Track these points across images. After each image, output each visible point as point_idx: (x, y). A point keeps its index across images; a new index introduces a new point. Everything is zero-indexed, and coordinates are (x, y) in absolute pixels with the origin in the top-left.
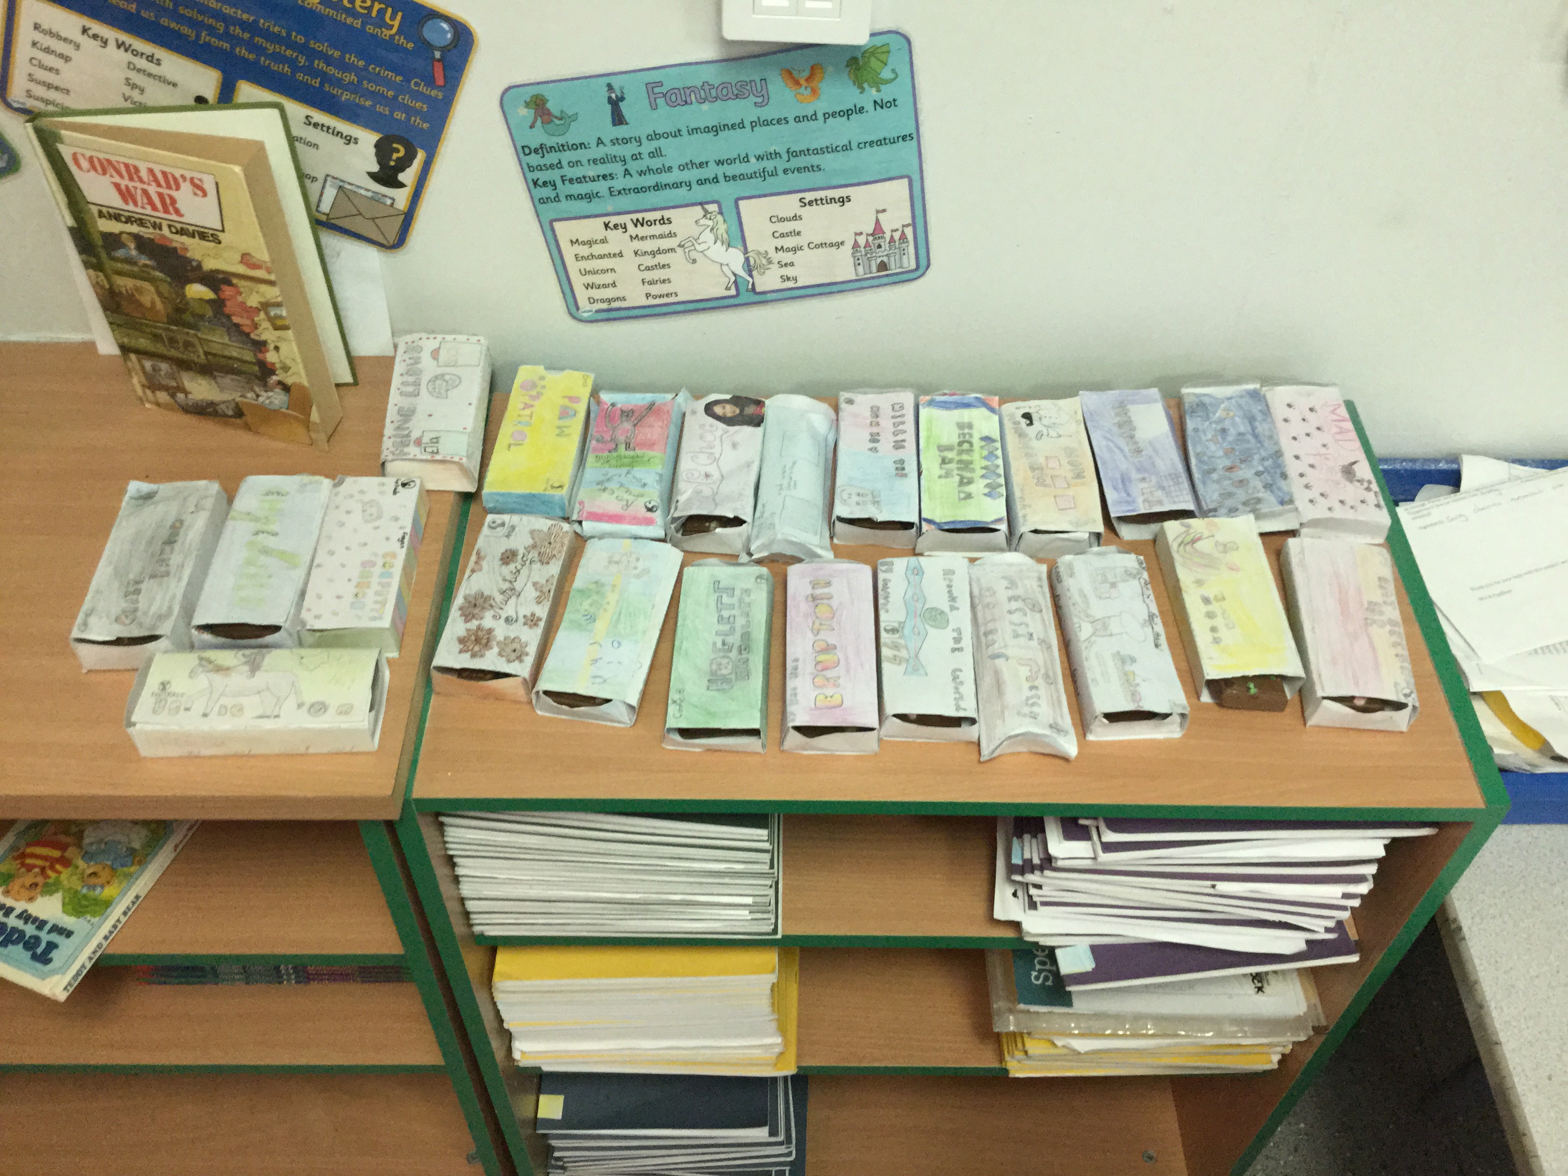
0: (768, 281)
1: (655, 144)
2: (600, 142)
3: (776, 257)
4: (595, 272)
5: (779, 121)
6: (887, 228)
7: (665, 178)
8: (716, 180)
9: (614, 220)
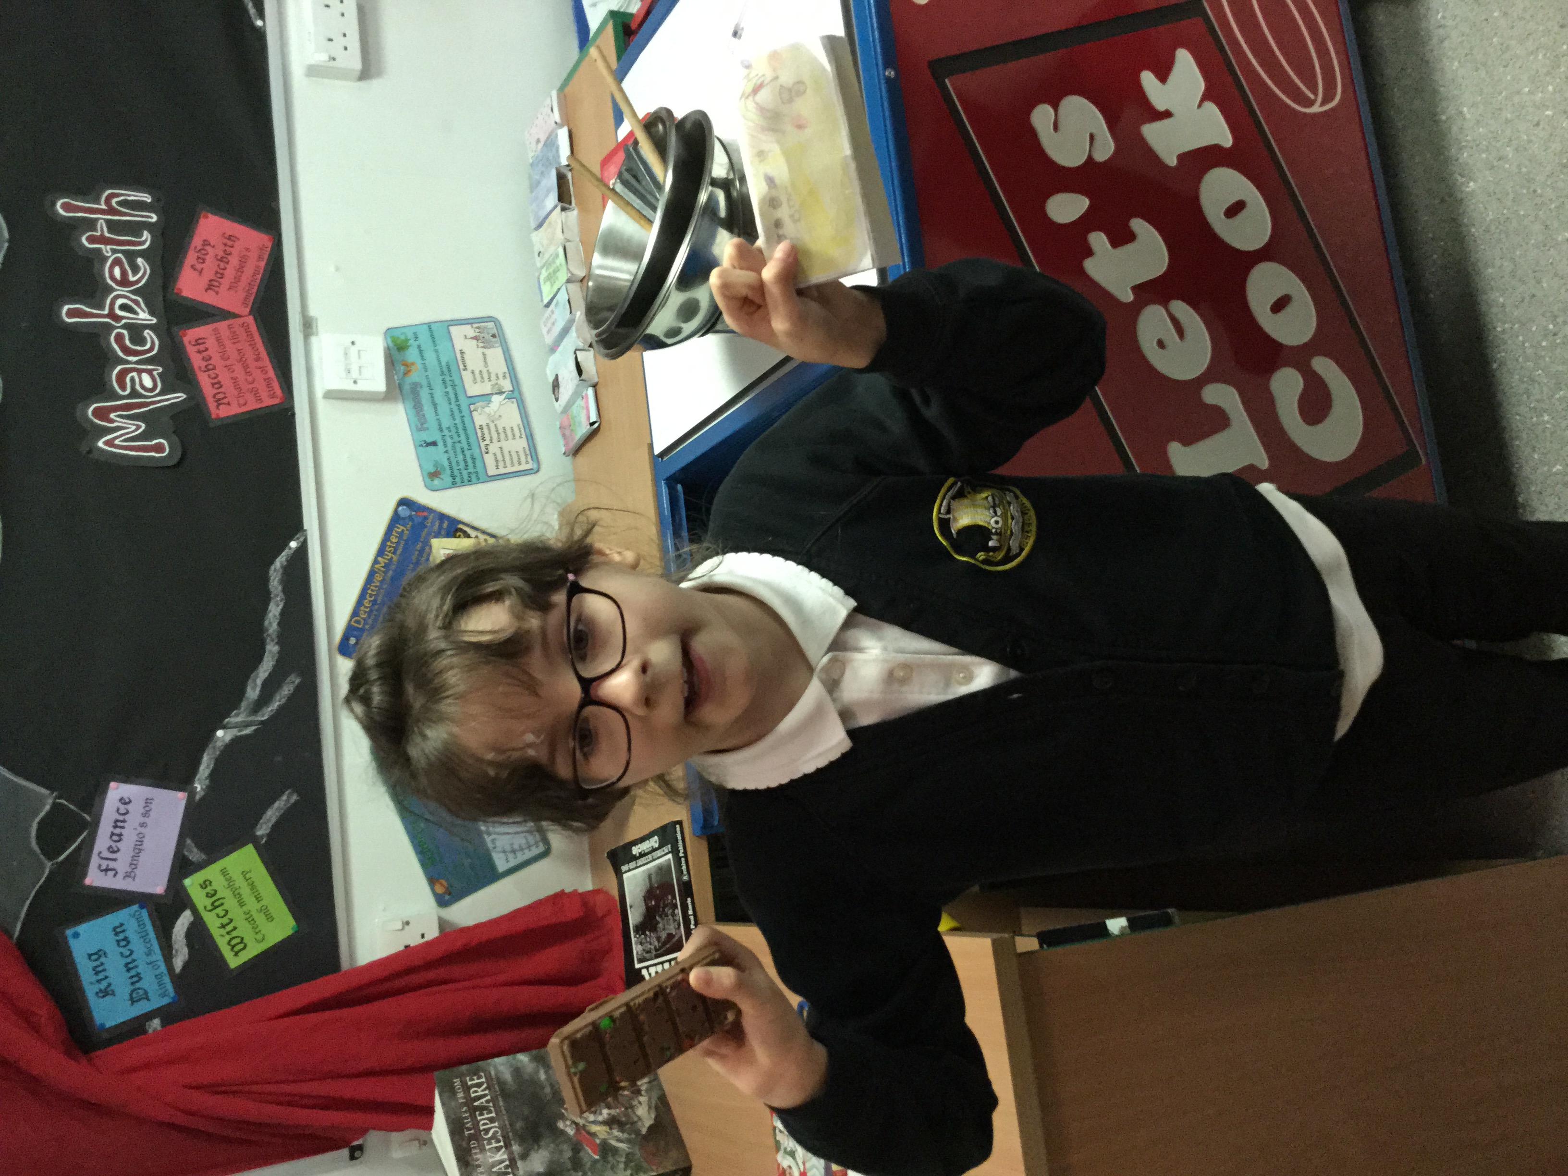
0: (507, 385)
1: (444, 429)
2: (446, 452)
3: (494, 382)
4: (511, 459)
5: (428, 378)
6: (473, 334)
7: (460, 427)
8: (459, 406)
9: (483, 449)
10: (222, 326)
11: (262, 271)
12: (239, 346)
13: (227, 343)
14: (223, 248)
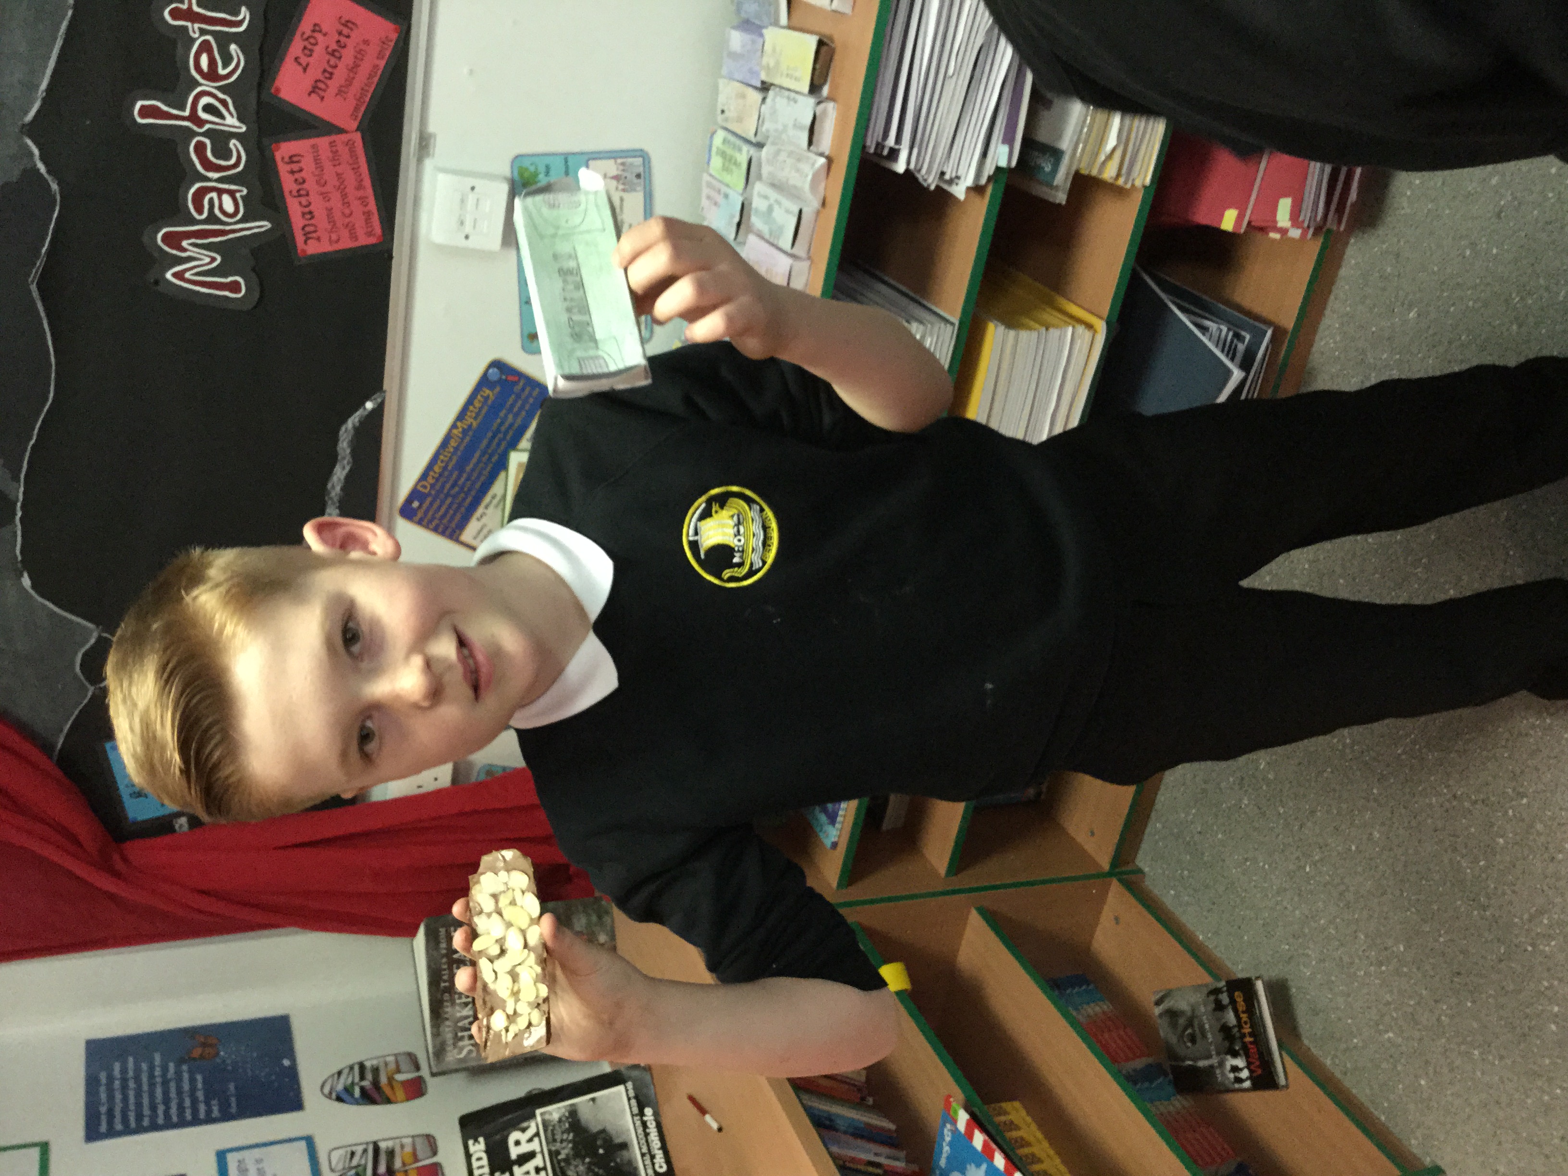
6: (613, 172)
10: (323, 142)
11: (379, 72)
12: (339, 169)
13: (328, 165)
14: (336, 37)
